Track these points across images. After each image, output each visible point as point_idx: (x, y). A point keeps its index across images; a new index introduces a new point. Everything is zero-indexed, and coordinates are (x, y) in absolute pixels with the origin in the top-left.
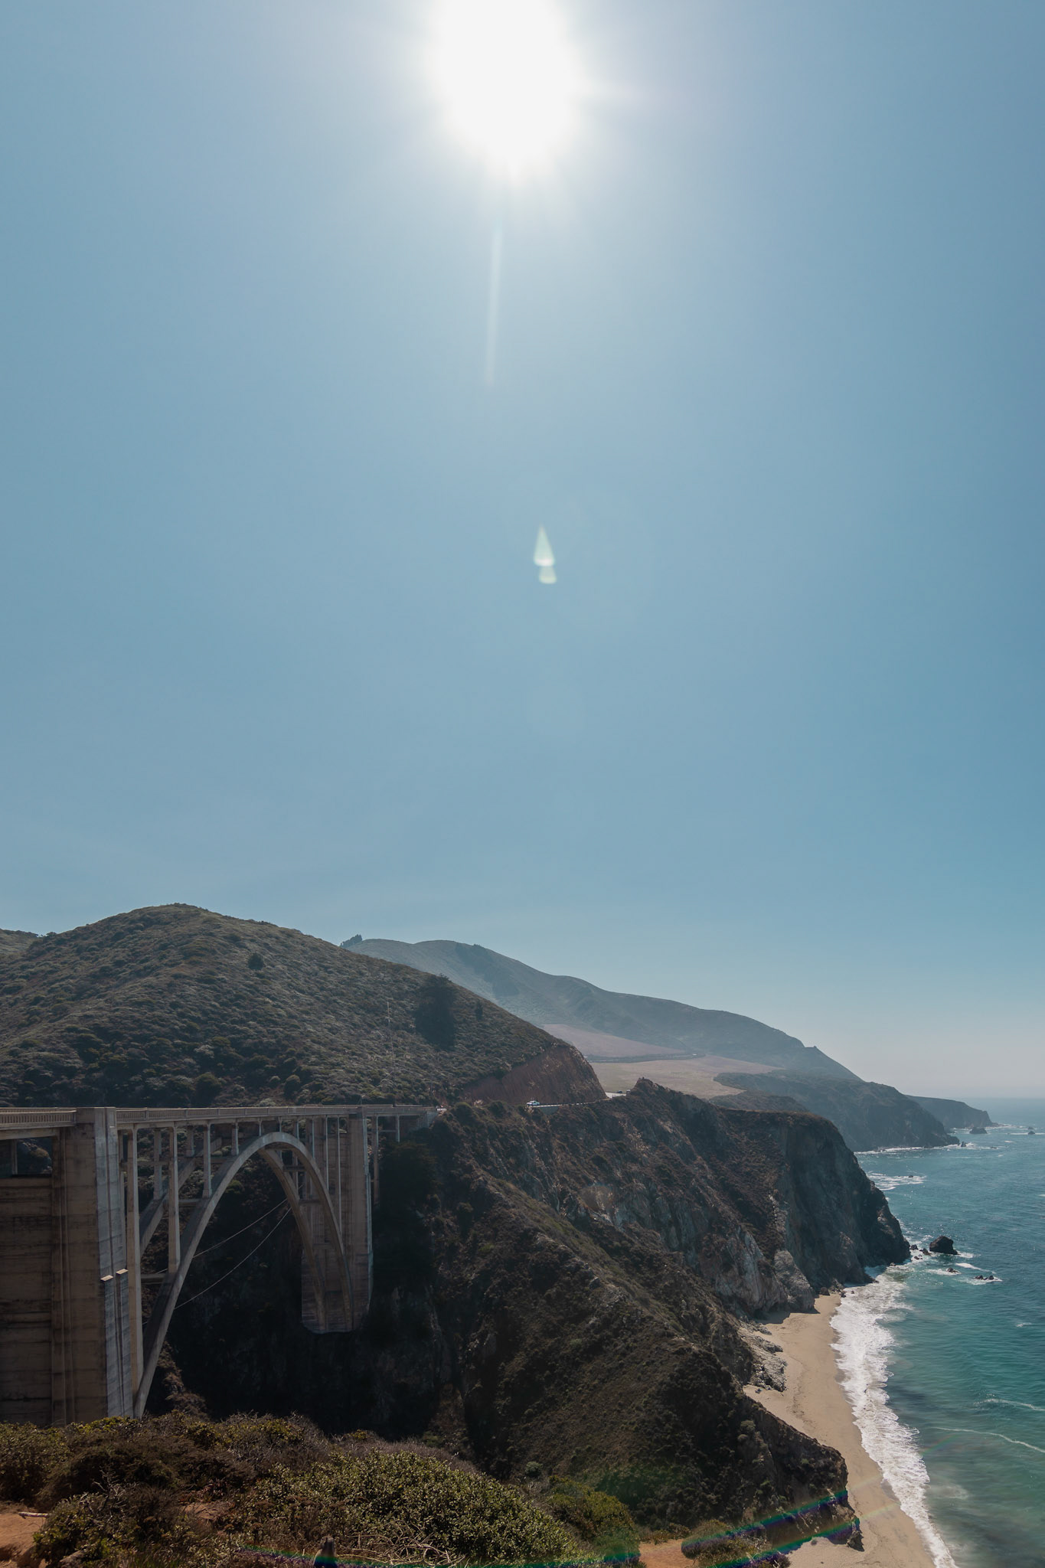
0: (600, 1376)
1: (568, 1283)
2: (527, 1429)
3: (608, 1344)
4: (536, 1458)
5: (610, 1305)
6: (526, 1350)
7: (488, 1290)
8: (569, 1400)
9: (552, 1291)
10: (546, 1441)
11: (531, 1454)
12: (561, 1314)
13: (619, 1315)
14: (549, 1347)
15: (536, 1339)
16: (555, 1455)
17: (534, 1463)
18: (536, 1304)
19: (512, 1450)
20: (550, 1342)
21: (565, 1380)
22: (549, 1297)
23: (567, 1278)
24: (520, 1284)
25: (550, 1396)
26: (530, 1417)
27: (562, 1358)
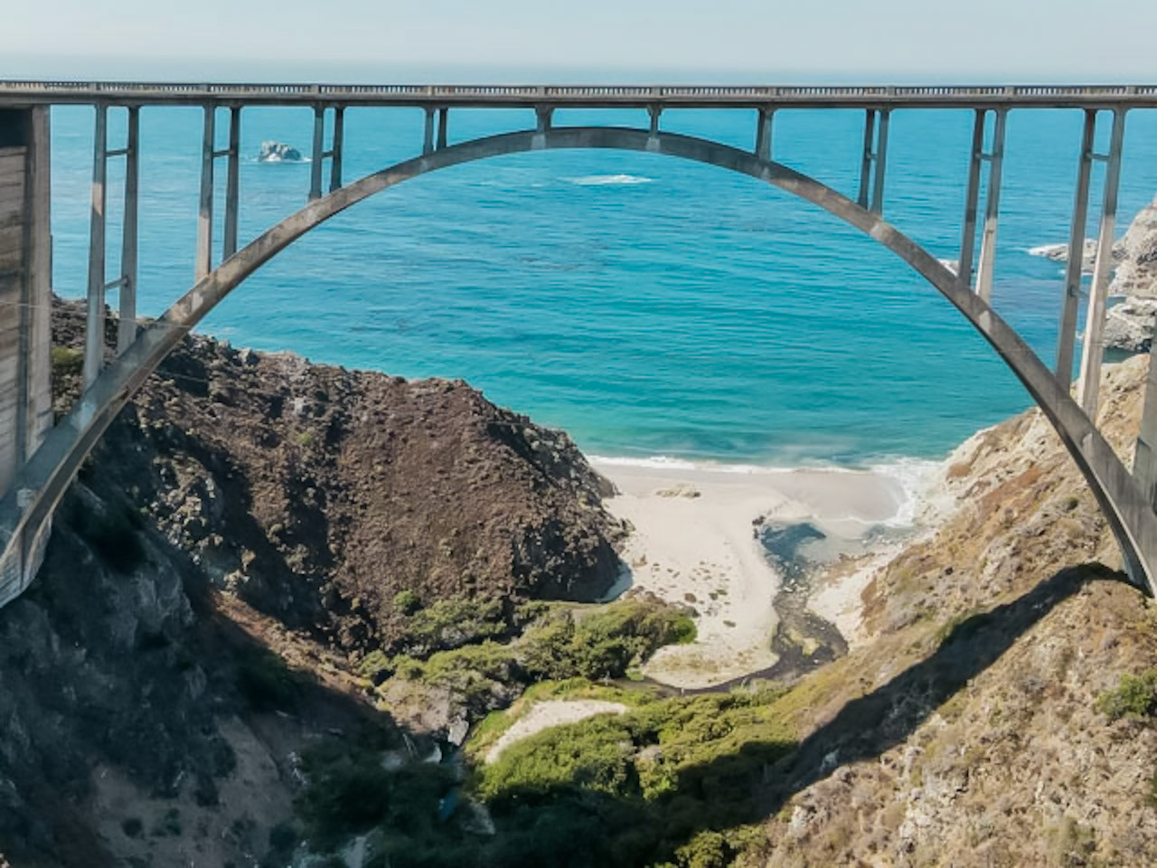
0: (376, 460)
1: (220, 369)
2: (352, 569)
3: (346, 423)
4: (398, 589)
5: (304, 374)
6: (265, 477)
7: (143, 420)
8: (364, 506)
9: (215, 387)
10: (388, 563)
11: (384, 589)
12: (254, 412)
13: (325, 383)
14: (287, 459)
15: (263, 456)
16: (414, 569)
17: (401, 596)
18: (212, 413)
19: (361, 602)
20: (278, 453)
21: (337, 488)
22: (219, 398)
23: (216, 362)
24: (167, 395)
25: (338, 516)
26: (339, 552)
27: (308, 464)
